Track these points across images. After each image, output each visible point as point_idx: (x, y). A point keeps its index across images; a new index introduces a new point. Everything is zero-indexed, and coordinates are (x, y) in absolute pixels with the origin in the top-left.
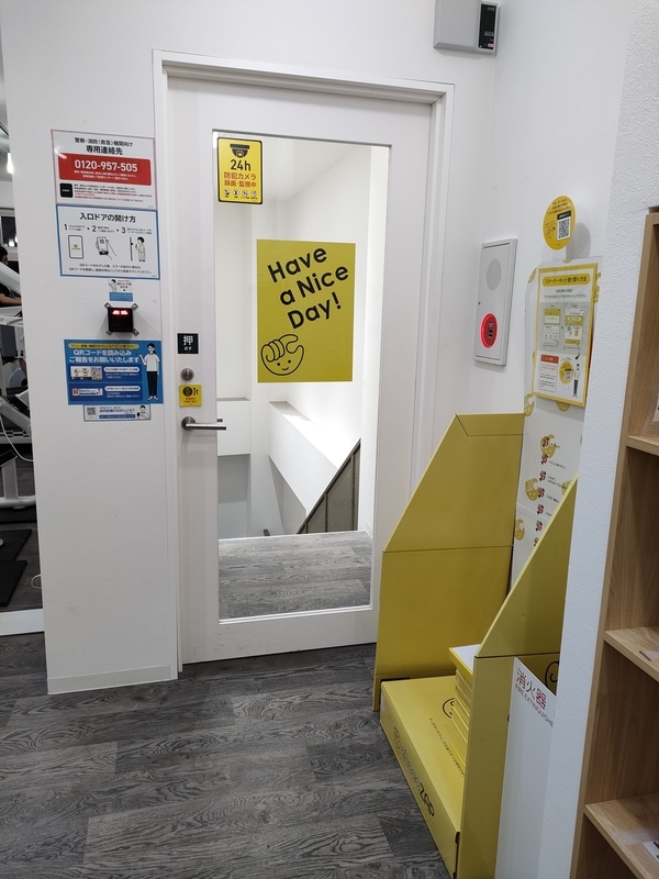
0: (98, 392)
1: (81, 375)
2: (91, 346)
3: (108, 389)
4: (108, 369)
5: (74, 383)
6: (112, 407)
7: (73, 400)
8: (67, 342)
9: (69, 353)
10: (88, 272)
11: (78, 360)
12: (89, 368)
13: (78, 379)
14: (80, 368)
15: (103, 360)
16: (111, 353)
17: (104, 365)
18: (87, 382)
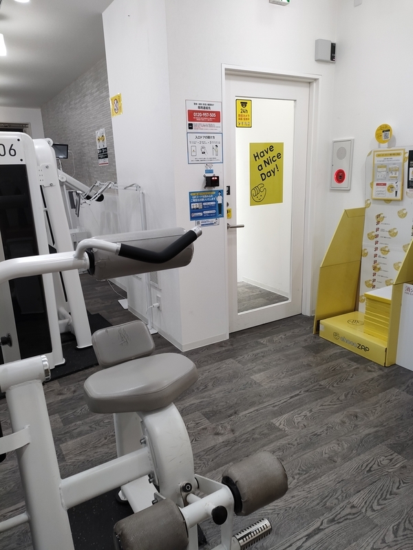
0: (201, 214)
1: (195, 207)
2: (199, 194)
3: (204, 212)
4: (205, 204)
5: (192, 211)
6: (205, 220)
7: (192, 218)
8: (190, 193)
9: (191, 198)
10: (198, 162)
11: (194, 200)
12: (197, 204)
13: (194, 209)
14: (195, 204)
15: (203, 200)
16: (205, 196)
17: (203, 202)
18: (197, 210)
